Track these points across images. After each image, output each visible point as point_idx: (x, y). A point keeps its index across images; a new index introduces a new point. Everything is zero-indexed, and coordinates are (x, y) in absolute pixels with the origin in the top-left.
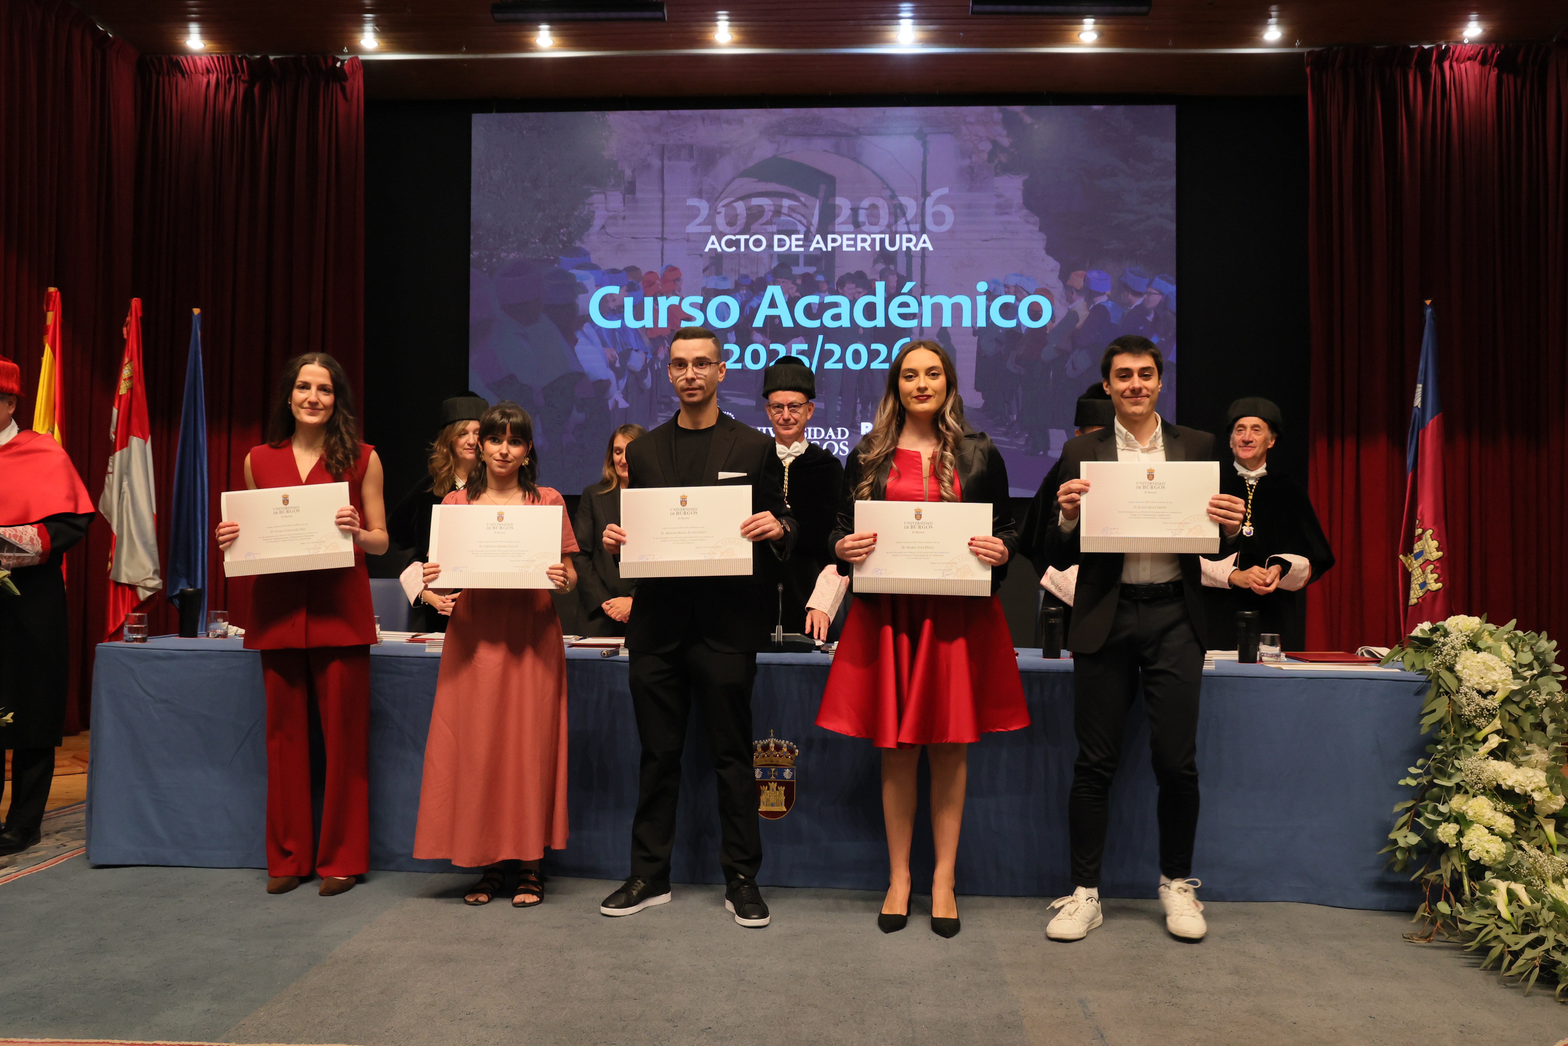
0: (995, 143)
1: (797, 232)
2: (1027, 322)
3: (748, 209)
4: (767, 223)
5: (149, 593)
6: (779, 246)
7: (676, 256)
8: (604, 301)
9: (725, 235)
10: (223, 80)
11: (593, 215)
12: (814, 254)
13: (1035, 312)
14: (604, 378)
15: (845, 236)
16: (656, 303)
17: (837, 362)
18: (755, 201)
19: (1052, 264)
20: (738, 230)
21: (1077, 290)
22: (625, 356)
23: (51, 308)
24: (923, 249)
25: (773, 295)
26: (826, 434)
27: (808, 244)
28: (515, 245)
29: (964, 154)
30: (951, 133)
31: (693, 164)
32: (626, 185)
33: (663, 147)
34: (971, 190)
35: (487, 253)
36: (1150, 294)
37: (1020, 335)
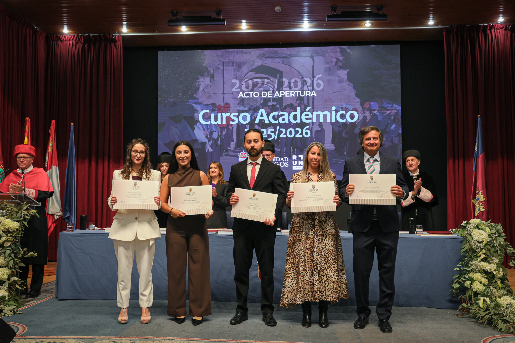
0: (337, 59)
1: (270, 90)
3: (253, 83)
4: (259, 88)
5: (58, 217)
6: (264, 95)
7: (228, 99)
8: (204, 115)
9: (245, 92)
10: (74, 43)
11: (200, 86)
12: (276, 98)
13: (352, 117)
14: (204, 141)
15: (286, 92)
16: (222, 115)
18: (255, 80)
19: (358, 100)
20: (249, 90)
21: (367, 109)
22: (211, 133)
23: (27, 124)
24: (313, 96)
25: (262, 112)
26: (280, 160)
27: (273, 94)
28: (173, 96)
29: (327, 63)
30: (322, 56)
31: (234, 68)
32: (211, 75)
33: (223, 62)
34: (329, 75)
35: (164, 99)
36: (392, 110)
37: (347, 124)
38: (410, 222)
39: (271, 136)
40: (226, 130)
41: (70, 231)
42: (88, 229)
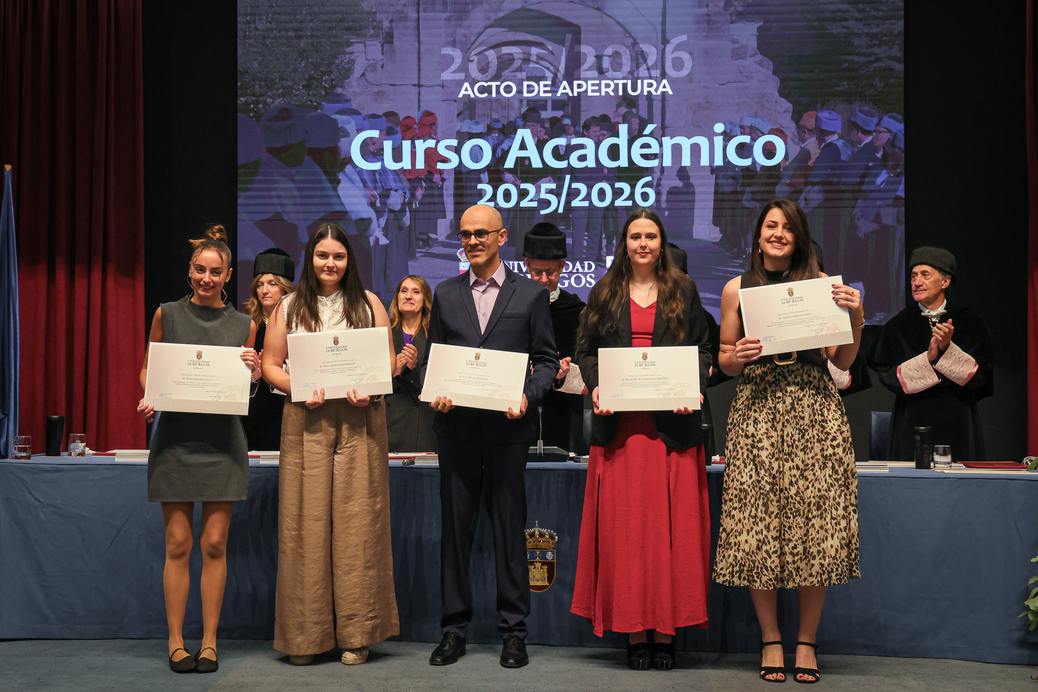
1: (544, 78)
3: (500, 58)
4: (515, 71)
6: (528, 92)
7: (432, 100)
8: (365, 146)
9: (478, 81)
11: (354, 64)
13: (769, 151)
14: (365, 216)
15: (590, 82)
16: (413, 146)
18: (505, 50)
19: (786, 105)
20: (490, 77)
21: (809, 130)
22: (385, 196)
24: (663, 93)
25: (523, 137)
26: (573, 268)
27: (555, 90)
29: (701, 3)
31: (448, 15)
34: (707, 37)
35: (254, 98)
36: (879, 132)
37: (755, 173)
38: (918, 438)
39: (547, 203)
40: (424, 185)
41: (22, 457)
42: (66, 453)
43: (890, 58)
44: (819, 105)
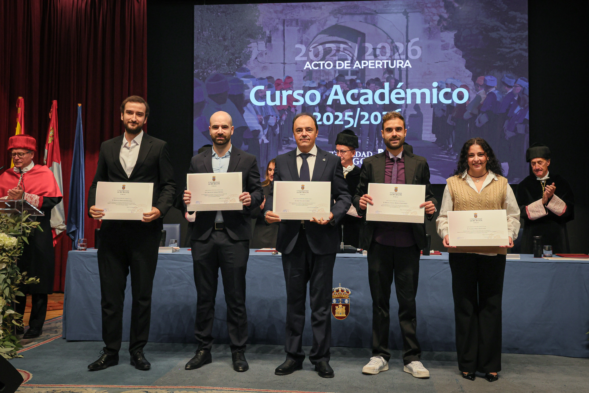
0: (441, 16)
1: (347, 60)
2: (457, 101)
3: (325, 49)
4: (333, 56)
5: (61, 232)
6: (339, 66)
7: (291, 71)
8: (257, 93)
9: (314, 61)
11: (252, 53)
12: (355, 70)
14: (257, 129)
15: (370, 62)
17: (366, 121)
18: (327, 45)
19: (469, 73)
20: (319, 59)
21: (480, 85)
22: (267, 118)
23: (20, 106)
24: (407, 67)
25: (336, 89)
26: (362, 155)
27: (352, 65)
28: (215, 67)
29: (426, 21)
30: (420, 12)
31: (298, 28)
32: (267, 38)
33: (284, 20)
34: (429, 39)
35: (202, 70)
36: (516, 86)
37: (453, 107)
38: (535, 242)
39: (349, 122)
40: (287, 113)
41: (82, 250)
43: (521, 49)
44: (486, 73)
